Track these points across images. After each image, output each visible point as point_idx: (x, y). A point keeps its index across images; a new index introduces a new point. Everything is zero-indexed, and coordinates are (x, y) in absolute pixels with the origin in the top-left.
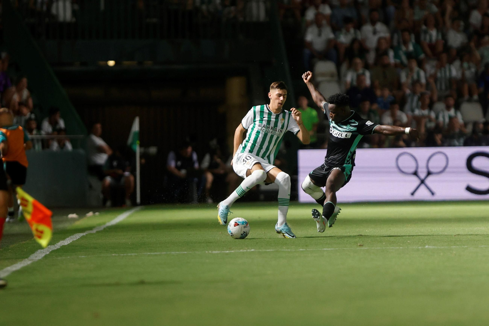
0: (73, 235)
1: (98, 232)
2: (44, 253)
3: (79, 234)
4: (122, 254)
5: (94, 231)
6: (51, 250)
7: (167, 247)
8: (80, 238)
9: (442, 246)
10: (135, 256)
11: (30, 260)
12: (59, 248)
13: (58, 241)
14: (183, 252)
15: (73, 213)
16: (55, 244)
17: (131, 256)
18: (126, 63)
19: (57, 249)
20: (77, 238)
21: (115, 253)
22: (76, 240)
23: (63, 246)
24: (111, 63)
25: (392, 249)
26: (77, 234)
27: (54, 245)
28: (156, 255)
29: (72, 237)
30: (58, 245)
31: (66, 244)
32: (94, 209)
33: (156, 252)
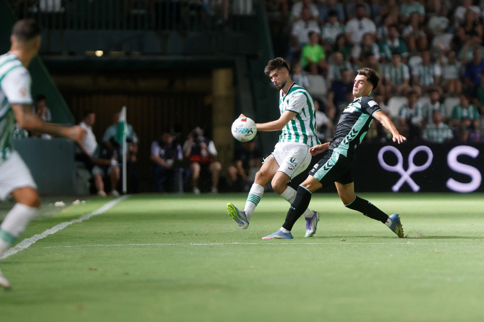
0: (59, 224)
1: (84, 221)
2: (30, 242)
3: (66, 223)
4: (107, 245)
5: (80, 220)
6: (37, 239)
7: (152, 238)
8: (67, 227)
9: (424, 243)
10: (121, 247)
11: (16, 249)
12: (46, 237)
13: (44, 230)
14: (168, 244)
15: (60, 201)
16: (42, 232)
17: (117, 246)
18: (114, 54)
19: (44, 238)
20: (64, 227)
21: (101, 243)
22: (62, 230)
23: (49, 235)
24: (99, 53)
25: (374, 245)
26: (64, 223)
27: (40, 234)
28: (140, 246)
29: (58, 225)
30: (44, 234)
31: (52, 233)
32: (81, 197)
33: (141, 243)
